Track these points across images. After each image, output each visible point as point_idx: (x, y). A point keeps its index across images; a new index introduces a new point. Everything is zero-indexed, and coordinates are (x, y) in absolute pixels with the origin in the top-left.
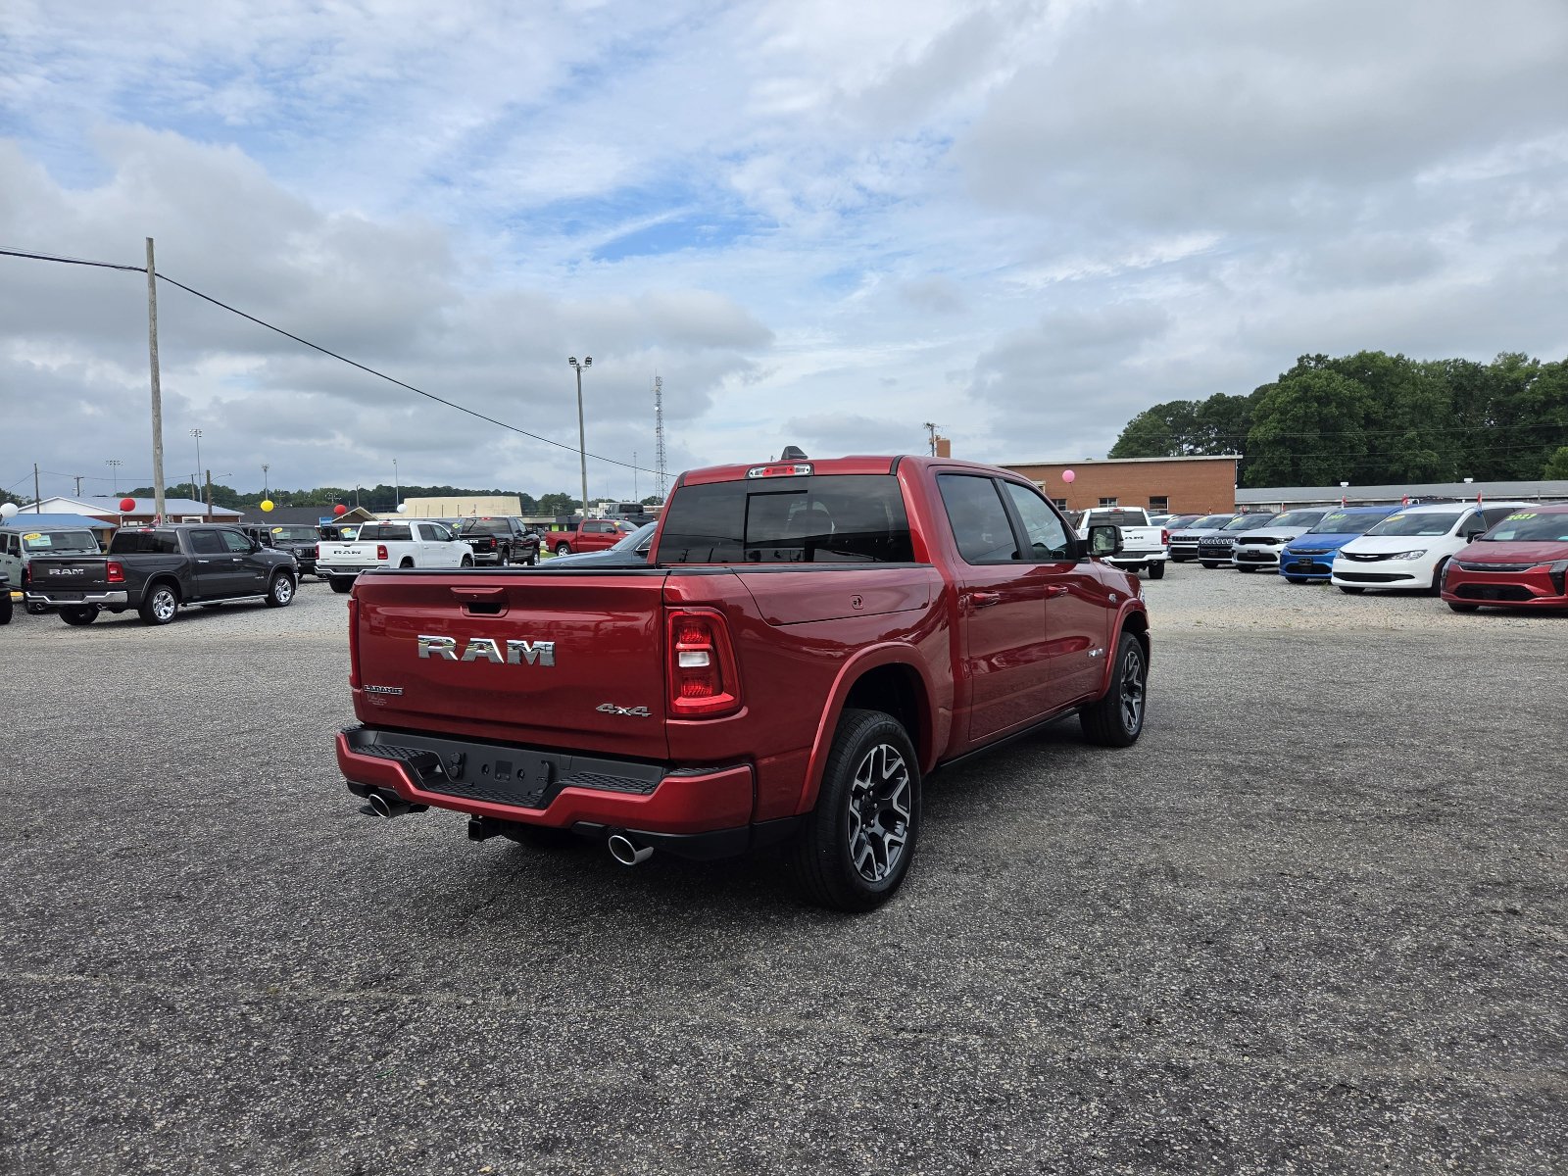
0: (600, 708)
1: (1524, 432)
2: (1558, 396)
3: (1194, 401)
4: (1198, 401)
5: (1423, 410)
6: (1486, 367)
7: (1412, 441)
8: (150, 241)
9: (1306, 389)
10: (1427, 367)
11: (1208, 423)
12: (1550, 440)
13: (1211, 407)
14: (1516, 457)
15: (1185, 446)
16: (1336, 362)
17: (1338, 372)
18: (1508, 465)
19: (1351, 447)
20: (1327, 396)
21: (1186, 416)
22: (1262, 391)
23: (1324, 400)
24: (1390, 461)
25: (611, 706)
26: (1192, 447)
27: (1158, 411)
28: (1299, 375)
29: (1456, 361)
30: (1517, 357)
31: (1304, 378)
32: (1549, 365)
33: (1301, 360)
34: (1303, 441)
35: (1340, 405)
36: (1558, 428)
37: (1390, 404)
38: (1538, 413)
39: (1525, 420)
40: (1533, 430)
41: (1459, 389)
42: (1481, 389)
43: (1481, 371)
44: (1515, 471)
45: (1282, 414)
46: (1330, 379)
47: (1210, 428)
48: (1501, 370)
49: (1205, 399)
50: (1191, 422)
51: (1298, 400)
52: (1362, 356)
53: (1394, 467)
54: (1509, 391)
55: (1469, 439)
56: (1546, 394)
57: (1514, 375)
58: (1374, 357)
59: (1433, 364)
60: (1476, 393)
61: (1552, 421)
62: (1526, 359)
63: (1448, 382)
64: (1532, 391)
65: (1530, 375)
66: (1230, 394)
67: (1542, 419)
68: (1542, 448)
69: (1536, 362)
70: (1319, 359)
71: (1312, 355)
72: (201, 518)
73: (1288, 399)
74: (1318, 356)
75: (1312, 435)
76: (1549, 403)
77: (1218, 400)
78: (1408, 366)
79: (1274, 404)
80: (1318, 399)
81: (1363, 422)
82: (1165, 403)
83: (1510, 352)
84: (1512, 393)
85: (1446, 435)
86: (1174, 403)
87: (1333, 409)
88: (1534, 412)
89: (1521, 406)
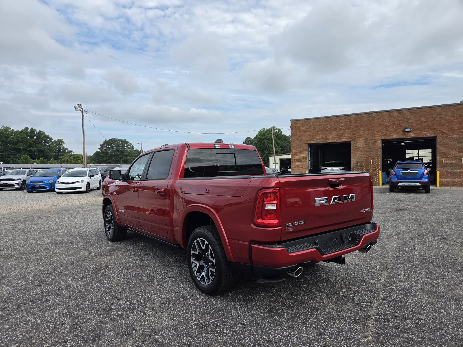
0: (361, 211)
1: (11, 150)
2: (20, 140)
12: (18, 152)
14: (9, 157)
18: (7, 159)
30: (8, 128)
32: (17, 131)
36: (21, 149)
38: (15, 144)
39: (10, 146)
40: (14, 149)
44: (9, 161)
48: (3, 131)
54: (6, 137)
56: (17, 139)
57: (7, 133)
61: (19, 147)
62: (10, 128)
64: (13, 138)
65: (12, 133)
67: (16, 146)
68: (16, 154)
76: (18, 142)
83: (5, 126)
88: (13, 144)
89: (9, 142)
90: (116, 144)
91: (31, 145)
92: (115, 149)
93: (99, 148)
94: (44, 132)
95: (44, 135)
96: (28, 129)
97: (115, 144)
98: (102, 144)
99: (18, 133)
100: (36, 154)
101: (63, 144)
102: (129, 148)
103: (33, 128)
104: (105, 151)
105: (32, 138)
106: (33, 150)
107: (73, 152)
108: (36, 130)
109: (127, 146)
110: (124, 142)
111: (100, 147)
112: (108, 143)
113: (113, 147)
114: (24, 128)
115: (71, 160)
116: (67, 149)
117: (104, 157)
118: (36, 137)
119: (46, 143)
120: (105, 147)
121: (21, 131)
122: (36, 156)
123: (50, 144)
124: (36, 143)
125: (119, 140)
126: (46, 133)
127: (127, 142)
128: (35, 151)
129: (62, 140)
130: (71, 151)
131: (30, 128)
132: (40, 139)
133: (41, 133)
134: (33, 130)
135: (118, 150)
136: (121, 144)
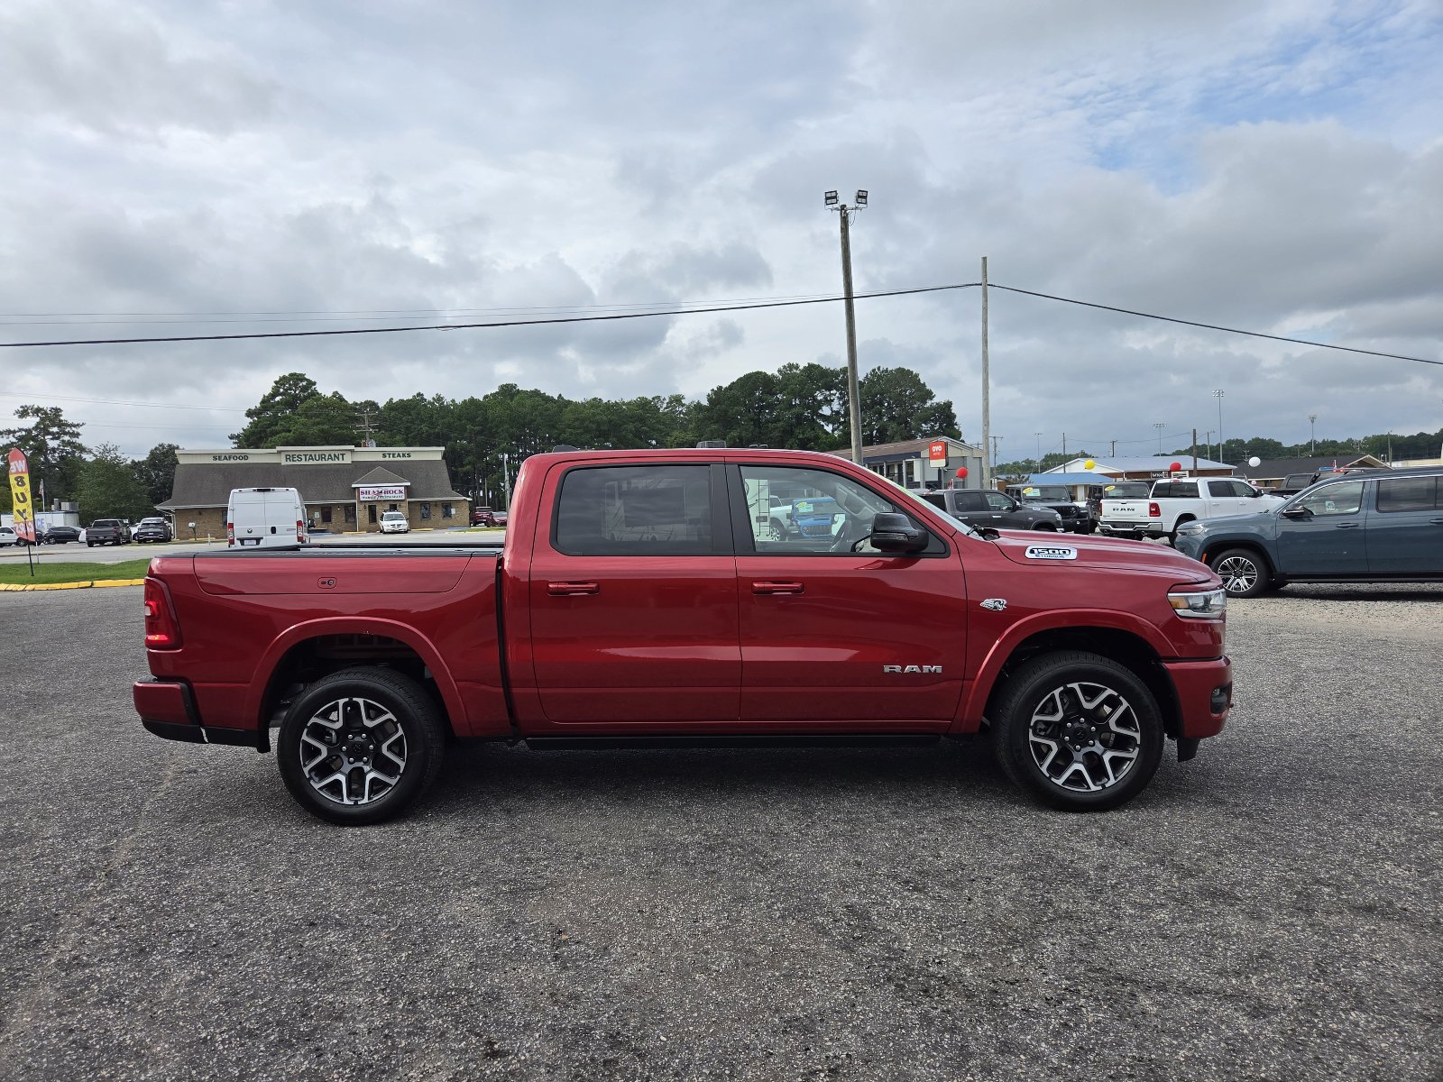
8: (985, 259)
72: (1187, 472)
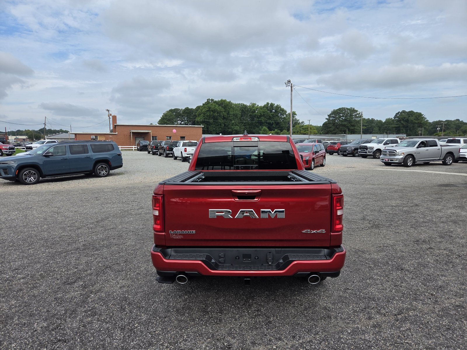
0: (304, 232)
1: (256, 123)
2: (262, 114)
3: (181, 109)
4: (182, 109)
5: (235, 116)
6: (248, 106)
7: (233, 123)
9: (210, 108)
10: (235, 105)
11: (184, 115)
12: (261, 125)
13: (185, 111)
15: (179, 121)
16: (216, 101)
17: (217, 104)
19: (220, 124)
20: (215, 111)
21: (179, 113)
22: (198, 108)
23: (214, 111)
24: (229, 128)
25: (309, 230)
26: (181, 122)
27: (171, 111)
28: (208, 104)
29: (242, 104)
31: (209, 105)
32: (260, 106)
33: (208, 100)
34: (209, 122)
35: (217, 113)
37: (228, 114)
39: (256, 120)
40: (258, 122)
41: (243, 111)
42: (247, 111)
43: (247, 107)
44: (254, 132)
45: (204, 114)
46: (215, 106)
47: (185, 117)
48: (251, 107)
49: (184, 108)
50: (180, 115)
51: (208, 111)
52: (222, 100)
53: (230, 130)
55: (245, 124)
56: (260, 114)
57: (254, 109)
58: (225, 101)
59: (237, 104)
60: (246, 112)
61: (262, 120)
62: (256, 104)
63: (240, 109)
64: (257, 113)
65: (257, 109)
66: (190, 108)
67: (259, 119)
68: (260, 127)
69: (258, 105)
70: (212, 100)
71: (210, 99)
73: (205, 110)
74: (212, 99)
75: (211, 121)
76: (261, 116)
77: (187, 109)
78: (232, 104)
79: (202, 112)
80: (212, 111)
81: (223, 118)
82: (173, 109)
83: (253, 103)
84: (253, 113)
85: (240, 123)
86: (175, 109)
87: (216, 114)
88: (258, 118)
89: (255, 116)
90: (344, 113)
91: (270, 118)
92: (342, 119)
93: (326, 119)
94: (280, 106)
95: (280, 109)
96: (269, 104)
97: (342, 114)
98: (330, 114)
99: (261, 108)
100: (274, 126)
101: (295, 116)
102: (357, 117)
103: (273, 103)
104: (332, 121)
105: (271, 112)
106: (271, 122)
107: (304, 123)
108: (274, 104)
109: (356, 115)
110: (353, 111)
111: (328, 117)
112: (336, 113)
113: (340, 117)
114: (265, 103)
115: (300, 131)
116: (299, 120)
117: (331, 127)
118: (274, 111)
119: (281, 116)
120: (333, 117)
121: (264, 106)
122: (274, 127)
123: (285, 116)
124: (274, 116)
125: (348, 109)
126: (282, 107)
127: (355, 110)
128: (273, 123)
129: (295, 112)
130: (303, 122)
131: (270, 103)
132: (277, 112)
133: (278, 107)
134: (272, 105)
135: (345, 120)
136: (349, 114)
